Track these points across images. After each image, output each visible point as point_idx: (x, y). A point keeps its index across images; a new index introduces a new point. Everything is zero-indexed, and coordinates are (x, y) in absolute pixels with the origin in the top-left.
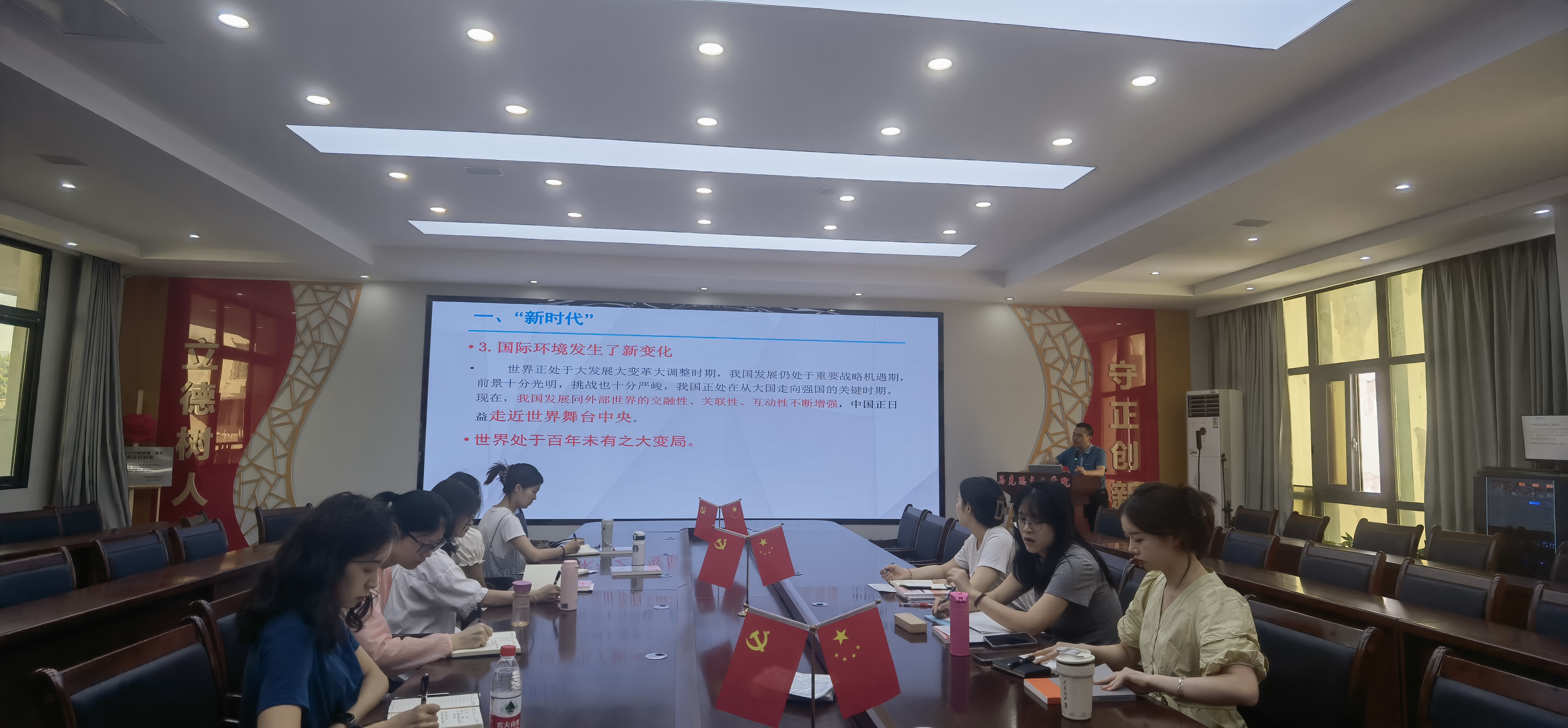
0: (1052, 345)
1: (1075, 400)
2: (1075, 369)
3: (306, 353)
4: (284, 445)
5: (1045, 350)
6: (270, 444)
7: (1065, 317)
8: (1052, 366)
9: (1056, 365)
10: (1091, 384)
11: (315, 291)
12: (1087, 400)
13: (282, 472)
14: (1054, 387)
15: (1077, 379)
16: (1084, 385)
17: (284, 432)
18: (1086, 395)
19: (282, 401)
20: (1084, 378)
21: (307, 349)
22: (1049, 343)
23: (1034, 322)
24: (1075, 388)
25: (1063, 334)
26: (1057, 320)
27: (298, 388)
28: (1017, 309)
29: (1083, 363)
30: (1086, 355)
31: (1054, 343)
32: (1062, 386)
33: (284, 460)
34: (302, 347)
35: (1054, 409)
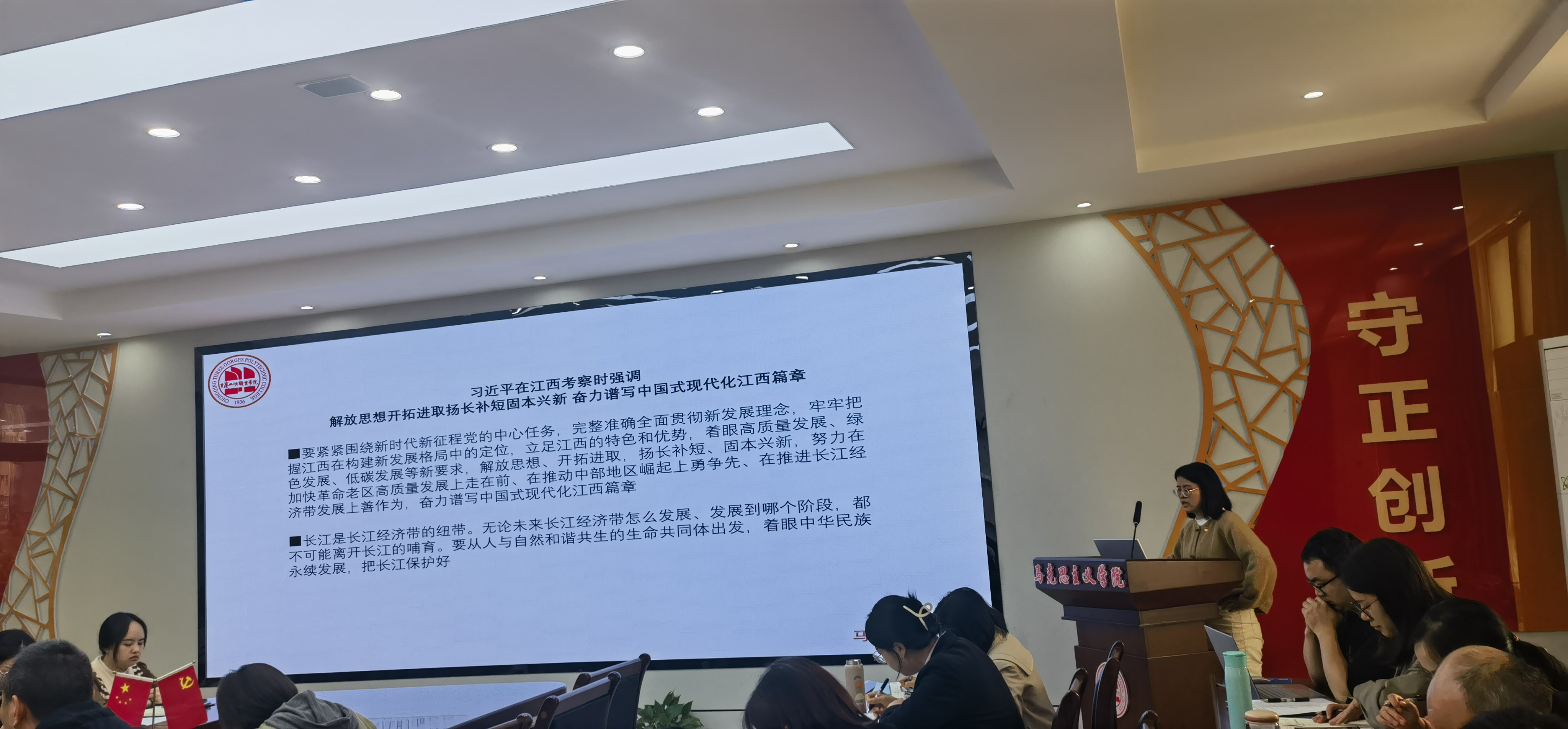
0: (1207, 282)
1: (1271, 390)
2: (1266, 326)
3: (61, 450)
4: (45, 582)
5: (1190, 295)
6: (30, 583)
7: (1230, 218)
8: (1209, 325)
9: (1218, 323)
10: (1306, 352)
11: (65, 362)
12: (1299, 388)
13: (45, 620)
14: (1218, 368)
15: (1271, 346)
16: (1291, 356)
17: (43, 565)
18: (1295, 376)
19: (39, 524)
20: (1288, 341)
21: (62, 446)
22: (1199, 280)
23: (1162, 239)
24: (1268, 364)
25: (1229, 255)
26: (1211, 228)
27: (55, 500)
28: (1119, 221)
29: (1282, 311)
30: (1290, 291)
31: (1212, 277)
32: (1238, 364)
33: (45, 605)
34: (57, 444)
35: (1220, 414)
